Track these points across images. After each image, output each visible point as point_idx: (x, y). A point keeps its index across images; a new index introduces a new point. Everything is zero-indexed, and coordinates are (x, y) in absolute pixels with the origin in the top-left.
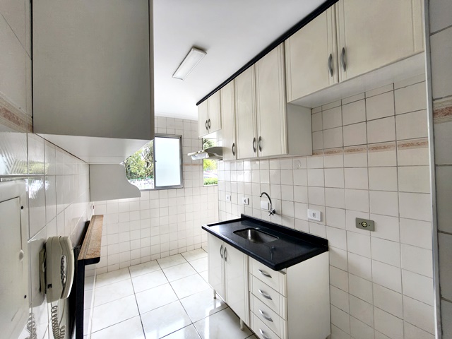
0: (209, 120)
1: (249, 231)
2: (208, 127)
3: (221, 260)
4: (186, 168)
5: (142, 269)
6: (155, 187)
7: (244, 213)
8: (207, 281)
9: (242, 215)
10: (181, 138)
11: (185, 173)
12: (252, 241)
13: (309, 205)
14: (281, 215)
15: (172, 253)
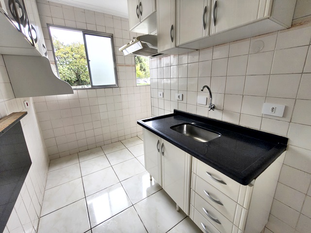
0: (140, 4)
1: (185, 126)
2: (140, 13)
3: (158, 154)
4: (120, 69)
5: (89, 154)
6: (92, 86)
7: (177, 109)
8: (144, 164)
9: (175, 111)
10: (112, 37)
11: (119, 74)
12: (188, 135)
13: (267, 97)
14: (222, 110)
15: (113, 141)
